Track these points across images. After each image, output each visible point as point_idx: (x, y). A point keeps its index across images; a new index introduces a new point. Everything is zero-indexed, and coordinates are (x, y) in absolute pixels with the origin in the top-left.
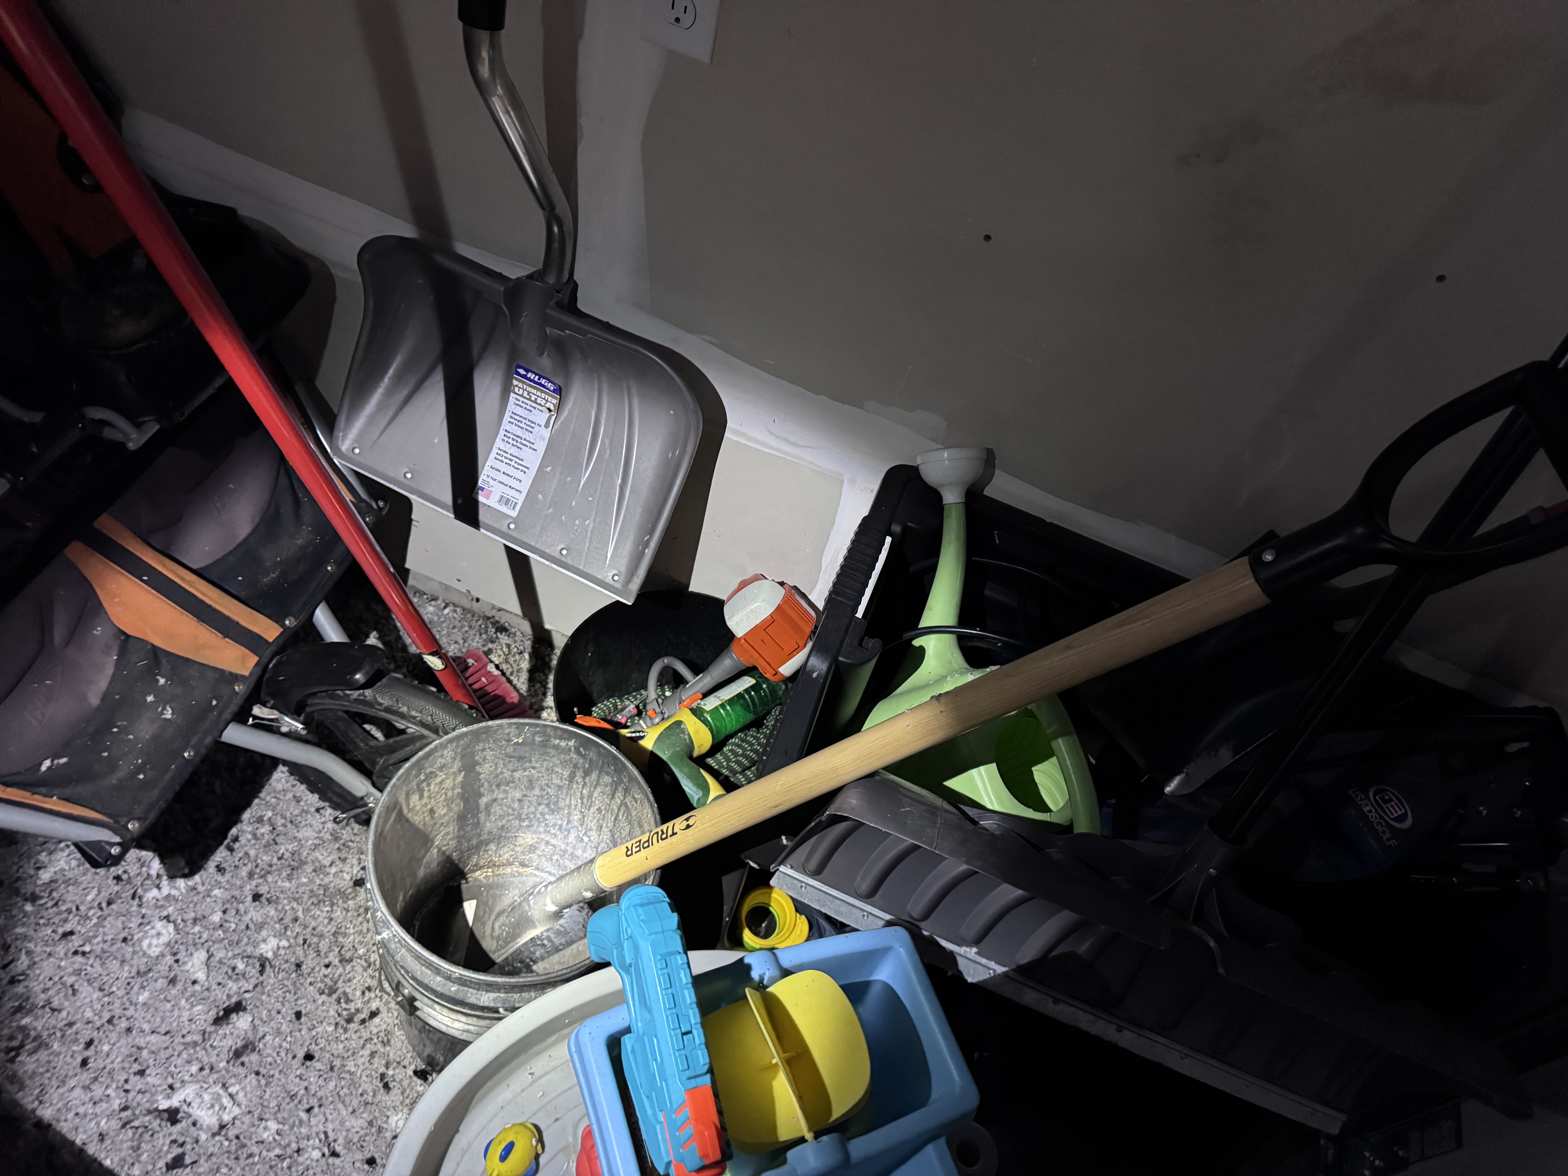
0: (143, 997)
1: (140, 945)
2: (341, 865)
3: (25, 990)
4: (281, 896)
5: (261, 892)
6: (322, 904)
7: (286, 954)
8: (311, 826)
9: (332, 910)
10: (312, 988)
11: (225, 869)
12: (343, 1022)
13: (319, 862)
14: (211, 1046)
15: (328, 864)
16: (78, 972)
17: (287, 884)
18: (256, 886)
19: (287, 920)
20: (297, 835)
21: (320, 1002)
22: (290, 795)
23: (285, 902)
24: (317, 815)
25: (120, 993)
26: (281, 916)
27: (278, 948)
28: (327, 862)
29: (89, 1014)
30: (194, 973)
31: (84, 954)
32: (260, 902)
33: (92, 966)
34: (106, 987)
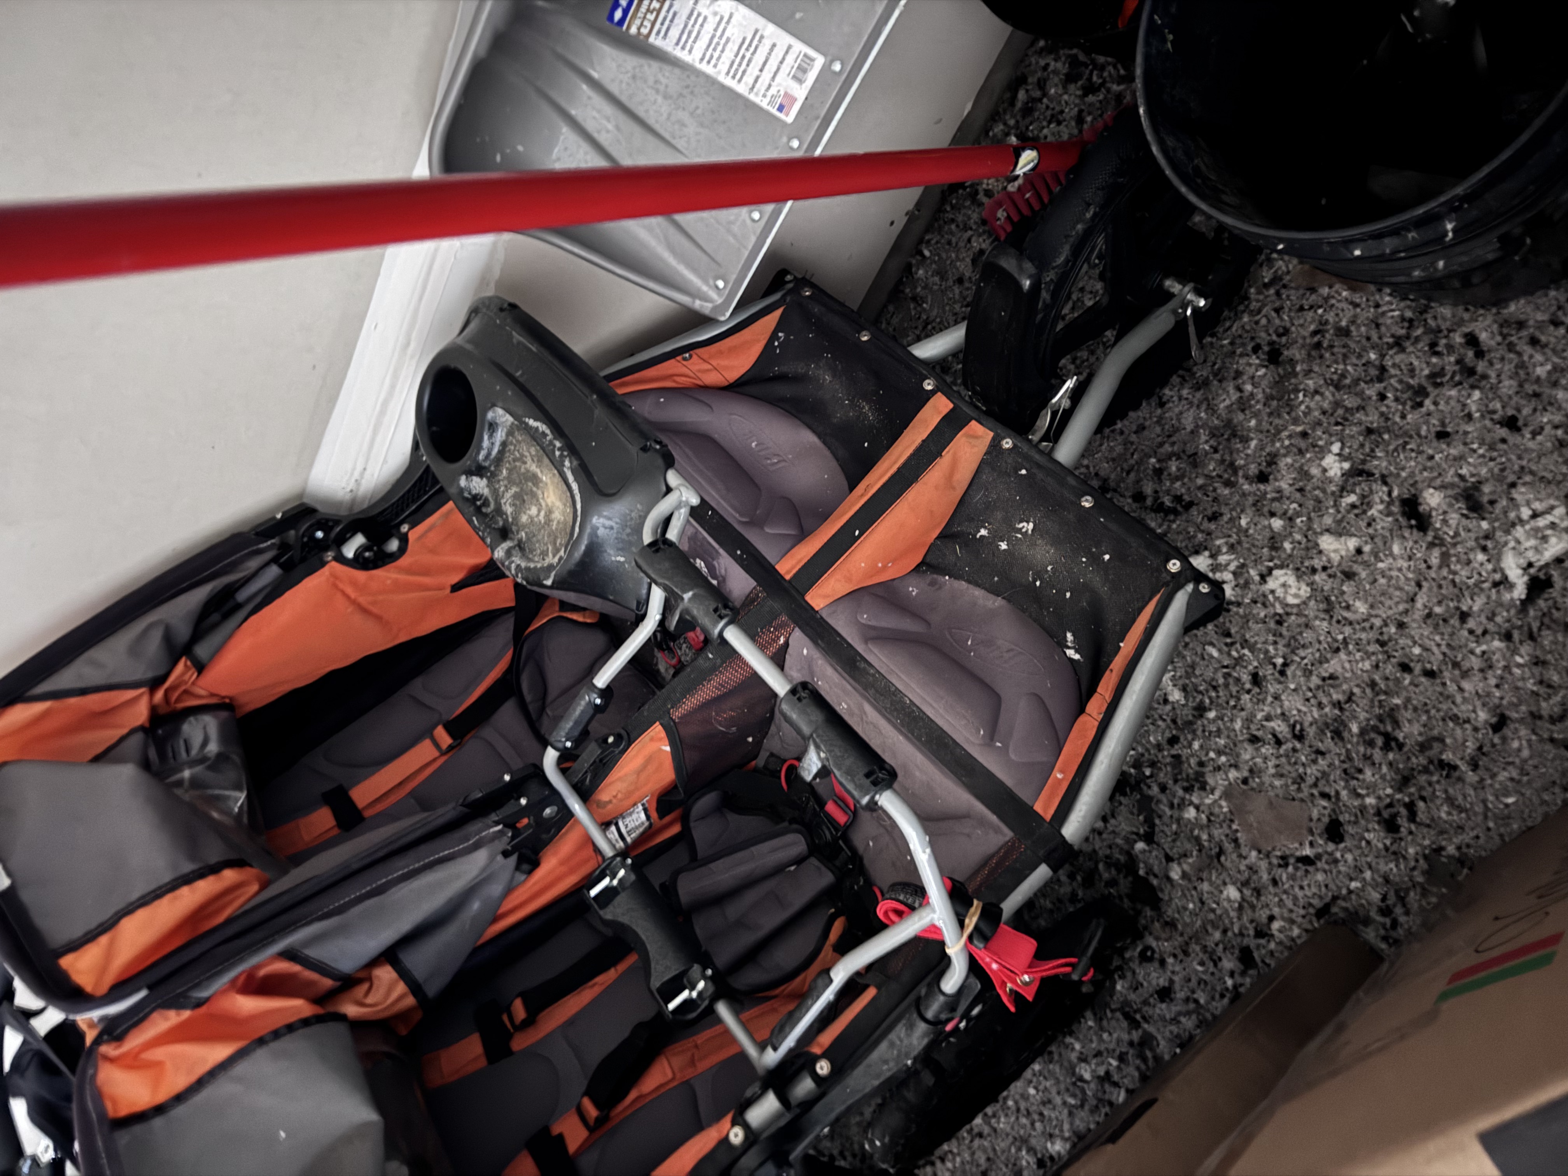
0: (1361, 607)
1: (1292, 606)
2: (1245, 377)
3: (1314, 727)
4: (1268, 450)
5: (1257, 472)
6: (1293, 403)
7: (1350, 447)
8: (1181, 413)
9: (1305, 390)
10: (1409, 417)
11: (1214, 513)
12: (1471, 380)
13: (1232, 405)
14: (1453, 537)
15: (1238, 394)
16: (1308, 673)
17: (1253, 444)
18: (1247, 479)
19: (1303, 444)
20: (1189, 428)
21: (1432, 408)
22: (1134, 437)
23: (1278, 445)
24: (1167, 406)
25: (1348, 630)
26: (1295, 450)
27: (1339, 455)
28: (1235, 396)
29: (1367, 665)
30: (1348, 550)
31: (1285, 665)
32: (1270, 474)
33: (1303, 658)
34: (1336, 645)
